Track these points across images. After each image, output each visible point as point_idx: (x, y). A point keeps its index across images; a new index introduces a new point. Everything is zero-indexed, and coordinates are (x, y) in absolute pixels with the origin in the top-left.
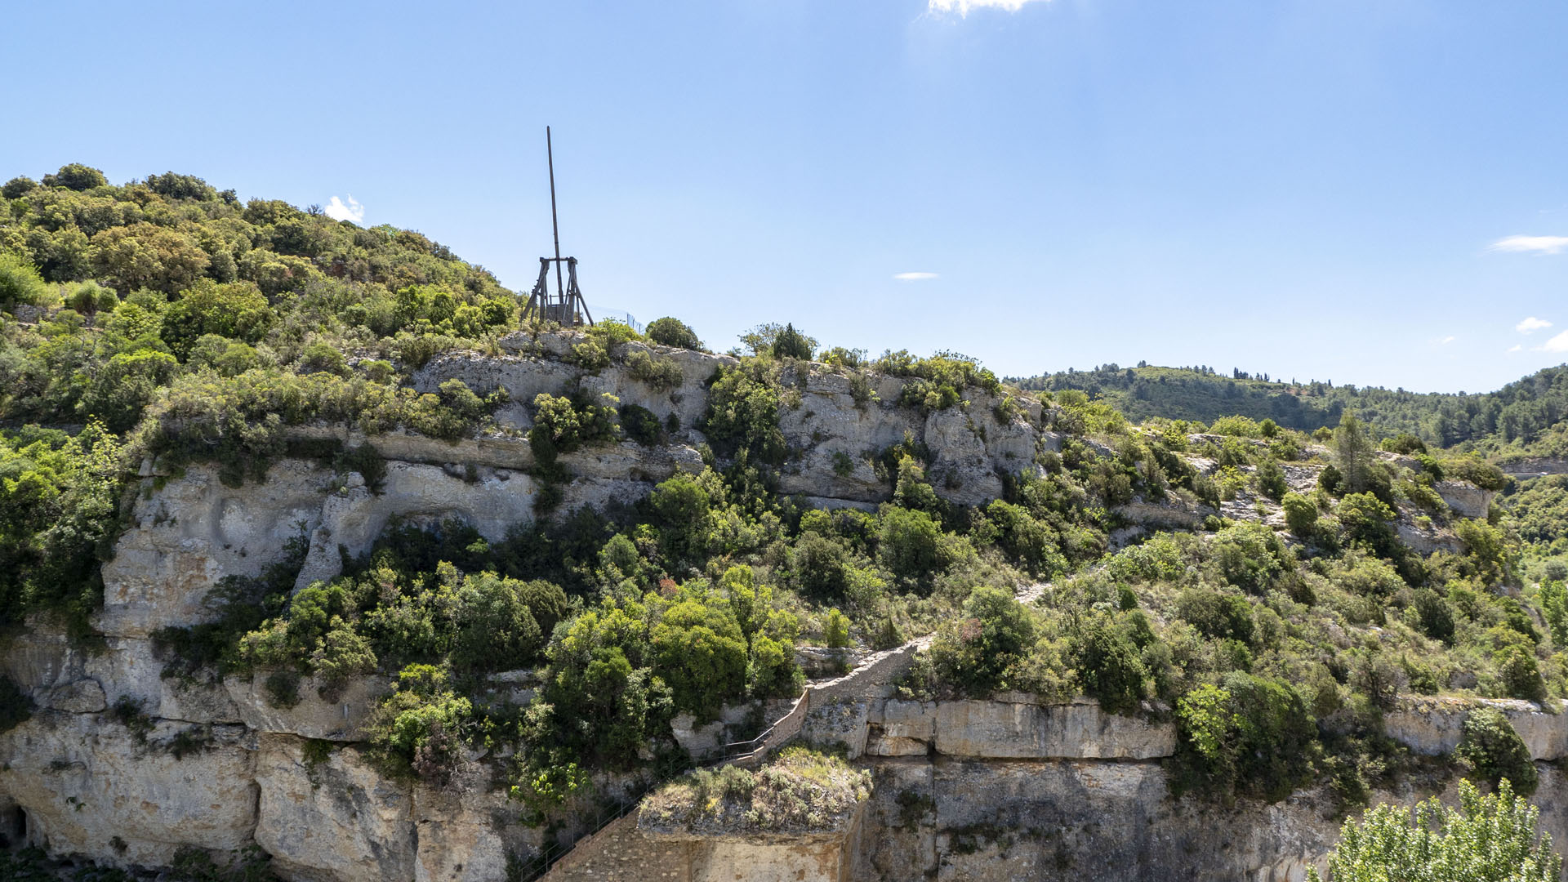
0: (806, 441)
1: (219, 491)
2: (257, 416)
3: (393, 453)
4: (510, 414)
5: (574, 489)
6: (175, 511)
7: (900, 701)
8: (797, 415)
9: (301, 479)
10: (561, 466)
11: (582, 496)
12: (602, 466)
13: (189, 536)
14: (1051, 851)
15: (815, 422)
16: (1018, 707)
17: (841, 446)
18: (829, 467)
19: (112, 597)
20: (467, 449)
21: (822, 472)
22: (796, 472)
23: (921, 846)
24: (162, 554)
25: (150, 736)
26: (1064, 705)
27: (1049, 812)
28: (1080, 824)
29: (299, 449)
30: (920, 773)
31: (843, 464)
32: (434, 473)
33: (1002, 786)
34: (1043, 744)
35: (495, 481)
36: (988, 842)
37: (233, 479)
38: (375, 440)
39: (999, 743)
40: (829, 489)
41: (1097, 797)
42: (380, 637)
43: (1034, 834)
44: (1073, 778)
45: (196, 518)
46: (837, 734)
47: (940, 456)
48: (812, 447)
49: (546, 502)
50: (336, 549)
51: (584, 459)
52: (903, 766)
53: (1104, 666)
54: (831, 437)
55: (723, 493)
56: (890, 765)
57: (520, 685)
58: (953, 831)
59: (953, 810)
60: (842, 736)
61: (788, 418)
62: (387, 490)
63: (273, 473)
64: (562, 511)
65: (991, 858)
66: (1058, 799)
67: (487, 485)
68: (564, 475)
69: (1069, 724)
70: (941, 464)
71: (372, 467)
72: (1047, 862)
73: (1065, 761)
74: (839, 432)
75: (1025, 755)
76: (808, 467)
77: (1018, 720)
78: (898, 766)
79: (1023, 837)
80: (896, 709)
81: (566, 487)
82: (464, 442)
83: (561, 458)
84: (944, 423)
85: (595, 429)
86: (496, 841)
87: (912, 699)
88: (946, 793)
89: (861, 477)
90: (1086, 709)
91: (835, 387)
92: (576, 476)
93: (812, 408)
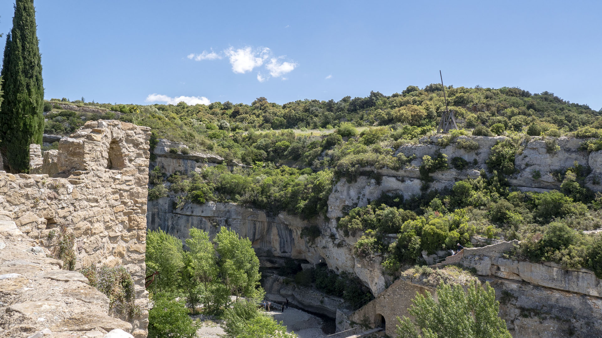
0: (523, 166)
1: (347, 185)
2: (353, 166)
3: (385, 174)
4: (416, 162)
5: (434, 184)
6: (339, 189)
7: (504, 259)
8: (521, 157)
9: (364, 181)
10: (431, 177)
11: (435, 186)
12: (444, 177)
13: (342, 195)
14: (566, 327)
15: (527, 159)
16: (555, 269)
17: (537, 168)
18: (530, 176)
19: (329, 210)
20: (401, 173)
21: (528, 178)
22: (516, 178)
23: (510, 311)
24: (337, 199)
25: (335, 242)
26: (578, 272)
27: (568, 312)
28: (584, 320)
29: (363, 174)
30: (514, 286)
31: (537, 175)
32: (394, 179)
33: (548, 298)
34: (567, 285)
35: (409, 181)
36: (535, 315)
37: (350, 182)
38: (380, 171)
39: (545, 281)
40: (531, 184)
41: (597, 313)
42: (364, 221)
43: (558, 319)
44: (586, 302)
45: (344, 191)
46: (473, 265)
47: (594, 170)
48: (525, 168)
49: (424, 188)
50: (366, 199)
51: (438, 175)
52: (508, 282)
53: (596, 258)
54: (533, 165)
55: (482, 186)
56: (503, 281)
57: (393, 238)
58: (522, 309)
59: (523, 301)
60: (474, 266)
61: (517, 158)
62: (382, 184)
63: (358, 180)
64: (429, 191)
65: (536, 322)
66: (575, 308)
67: (406, 183)
68: (432, 180)
69: (580, 280)
70: (593, 174)
71: (378, 178)
72: (563, 331)
73: (584, 296)
74: (538, 163)
75: (557, 288)
76: (521, 176)
77: (555, 274)
78: (506, 282)
79: (551, 318)
80: (502, 261)
81: (432, 183)
82: (400, 170)
83: (430, 175)
84: (596, 157)
85: (438, 166)
86: (383, 278)
87: (508, 259)
88: (523, 295)
89: (545, 180)
90: (590, 275)
91: (538, 146)
92: (436, 180)
93: (527, 154)
